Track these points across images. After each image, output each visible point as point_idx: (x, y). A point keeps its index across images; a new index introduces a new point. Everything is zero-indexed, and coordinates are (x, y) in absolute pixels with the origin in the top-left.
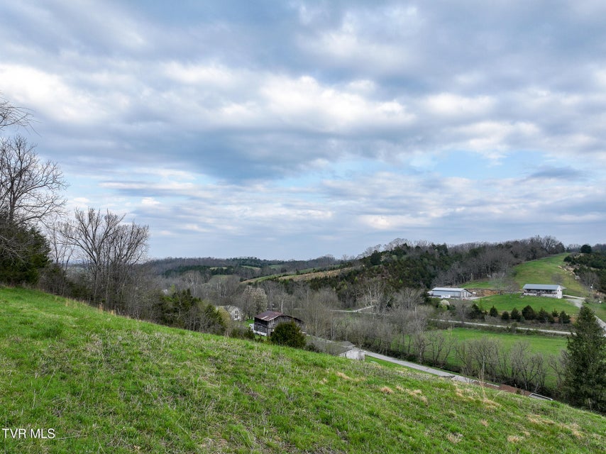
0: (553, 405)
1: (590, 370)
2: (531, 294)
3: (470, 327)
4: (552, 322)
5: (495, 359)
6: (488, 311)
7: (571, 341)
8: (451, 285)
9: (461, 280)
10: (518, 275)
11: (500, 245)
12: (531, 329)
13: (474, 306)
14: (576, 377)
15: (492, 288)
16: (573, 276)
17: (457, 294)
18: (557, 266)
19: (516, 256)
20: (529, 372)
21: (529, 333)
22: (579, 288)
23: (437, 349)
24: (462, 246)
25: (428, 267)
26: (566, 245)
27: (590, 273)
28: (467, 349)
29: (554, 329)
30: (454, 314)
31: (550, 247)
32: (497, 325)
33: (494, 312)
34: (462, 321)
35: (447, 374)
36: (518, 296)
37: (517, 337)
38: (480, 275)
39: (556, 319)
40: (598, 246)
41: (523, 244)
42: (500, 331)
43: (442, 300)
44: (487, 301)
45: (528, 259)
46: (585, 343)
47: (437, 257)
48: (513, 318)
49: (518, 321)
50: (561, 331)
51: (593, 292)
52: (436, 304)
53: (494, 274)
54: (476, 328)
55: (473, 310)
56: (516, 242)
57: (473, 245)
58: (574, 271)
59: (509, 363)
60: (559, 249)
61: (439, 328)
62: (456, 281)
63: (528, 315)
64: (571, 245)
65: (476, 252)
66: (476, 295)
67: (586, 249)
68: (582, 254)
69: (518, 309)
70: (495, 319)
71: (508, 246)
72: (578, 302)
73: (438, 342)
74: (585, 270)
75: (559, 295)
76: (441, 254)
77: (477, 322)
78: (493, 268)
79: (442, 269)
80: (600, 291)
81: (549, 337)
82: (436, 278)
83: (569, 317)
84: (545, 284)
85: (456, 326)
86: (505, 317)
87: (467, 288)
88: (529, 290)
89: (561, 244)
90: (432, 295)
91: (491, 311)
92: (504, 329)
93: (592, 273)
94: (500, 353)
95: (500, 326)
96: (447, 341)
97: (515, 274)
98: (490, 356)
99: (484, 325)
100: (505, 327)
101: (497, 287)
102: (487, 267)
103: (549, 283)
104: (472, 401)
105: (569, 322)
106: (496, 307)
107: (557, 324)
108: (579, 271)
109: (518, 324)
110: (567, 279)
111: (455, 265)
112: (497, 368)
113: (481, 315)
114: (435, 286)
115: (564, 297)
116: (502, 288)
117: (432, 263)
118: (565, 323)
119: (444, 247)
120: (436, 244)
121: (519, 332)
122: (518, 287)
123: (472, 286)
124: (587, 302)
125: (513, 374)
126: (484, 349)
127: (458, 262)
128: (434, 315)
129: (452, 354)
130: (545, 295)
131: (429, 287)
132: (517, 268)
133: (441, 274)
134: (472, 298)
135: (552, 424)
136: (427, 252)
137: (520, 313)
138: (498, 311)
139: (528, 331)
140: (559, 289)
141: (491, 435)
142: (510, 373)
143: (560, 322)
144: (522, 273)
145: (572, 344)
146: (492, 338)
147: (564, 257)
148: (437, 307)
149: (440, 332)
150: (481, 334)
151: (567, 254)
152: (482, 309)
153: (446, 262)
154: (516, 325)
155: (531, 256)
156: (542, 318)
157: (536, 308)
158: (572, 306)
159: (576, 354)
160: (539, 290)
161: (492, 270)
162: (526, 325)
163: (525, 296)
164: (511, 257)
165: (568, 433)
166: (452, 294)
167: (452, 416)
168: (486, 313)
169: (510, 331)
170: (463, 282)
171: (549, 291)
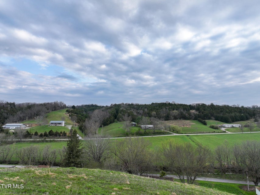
0: (72, 169)
1: (74, 152)
2: (53, 125)
3: (24, 141)
4: (60, 136)
5: (36, 154)
6: (34, 133)
7: (69, 142)
8: (16, 122)
9: (21, 120)
10: (48, 117)
11: (41, 104)
12: (52, 140)
13: (27, 132)
14: (69, 156)
15: (36, 123)
16: (69, 117)
17: (19, 127)
18: (64, 113)
19: (48, 109)
20: (50, 158)
21: (51, 141)
22: (70, 122)
23: (5, 154)
24: (23, 104)
25: (4, 114)
26: (67, 105)
27: (74, 116)
28: (23, 151)
29: (60, 139)
30: (16, 136)
31: (61, 106)
32: (37, 139)
33: (36, 134)
34: (21, 139)
35: (11, 166)
36: (47, 126)
37: (46, 143)
38: (31, 117)
39: (61, 134)
40: (77, 106)
41: (51, 104)
42: (38, 142)
43: (11, 129)
44: (33, 129)
45: (53, 111)
46: (73, 143)
47: (9, 109)
48: (44, 136)
49: (47, 137)
50: (63, 139)
51: (75, 123)
52: (7, 132)
53: (38, 117)
54: (27, 142)
55: (26, 133)
56: (48, 103)
57: (29, 103)
58: (69, 115)
59: (42, 155)
60: (65, 107)
61: (7, 144)
62: (19, 120)
63: (51, 134)
64: (68, 105)
65: (30, 107)
66: (28, 127)
67: (74, 107)
68: (72, 109)
69: (47, 132)
70: (37, 137)
71: (45, 105)
72: (70, 127)
73: (7, 151)
74: (73, 115)
75: (63, 125)
76: (12, 107)
77: (28, 139)
78: (37, 114)
79: (11, 115)
80: (77, 123)
81: (58, 142)
82: (8, 119)
83: (66, 133)
84: (58, 121)
85: (17, 142)
86: (41, 136)
87: (24, 123)
88: (52, 123)
89: (65, 105)
90: (5, 128)
91: (35, 133)
92: (40, 141)
93: (75, 116)
94: (38, 151)
95: (38, 140)
96: (12, 149)
97: (47, 117)
98: (34, 154)
99: (31, 140)
100: (41, 140)
101: (38, 122)
102: (35, 114)
103: (60, 120)
104: (45, 176)
105: (66, 135)
106: (37, 131)
107: (62, 137)
108: (71, 115)
109: (47, 138)
110: (66, 119)
111: (19, 113)
112: (37, 158)
113: (30, 136)
114: (7, 123)
115: (65, 126)
116: (41, 123)
117: (6, 111)
118: (64, 136)
119: (14, 104)
120: (9, 102)
121: (47, 141)
122: (48, 122)
123: (27, 122)
124: (73, 127)
125: (43, 160)
126: (31, 151)
127: (21, 111)
128: (5, 138)
129: (14, 156)
130: (58, 125)
131: (3, 124)
132: (48, 114)
133: (11, 117)
134: (26, 128)
135: (77, 176)
136: (3, 106)
137: (48, 133)
138: (38, 133)
139: (50, 140)
140: (64, 122)
141: (59, 188)
142: (42, 159)
143: (63, 136)
144: (50, 116)
145: (68, 144)
146: (35, 145)
147: (66, 110)
148: (7, 133)
149: (8, 145)
150: (29, 144)
151: (67, 109)
152: (31, 133)
153: (14, 111)
154: (45, 139)
155: (54, 109)
156: (57, 135)
157: (54, 131)
158: (67, 129)
159: (70, 147)
160: (56, 123)
161: (37, 115)
162: (50, 138)
163: (50, 126)
164: (46, 110)
165: (83, 178)
166: (16, 127)
167: (40, 185)
168: (33, 134)
169: (43, 141)
170: (22, 121)
171: (60, 124)
